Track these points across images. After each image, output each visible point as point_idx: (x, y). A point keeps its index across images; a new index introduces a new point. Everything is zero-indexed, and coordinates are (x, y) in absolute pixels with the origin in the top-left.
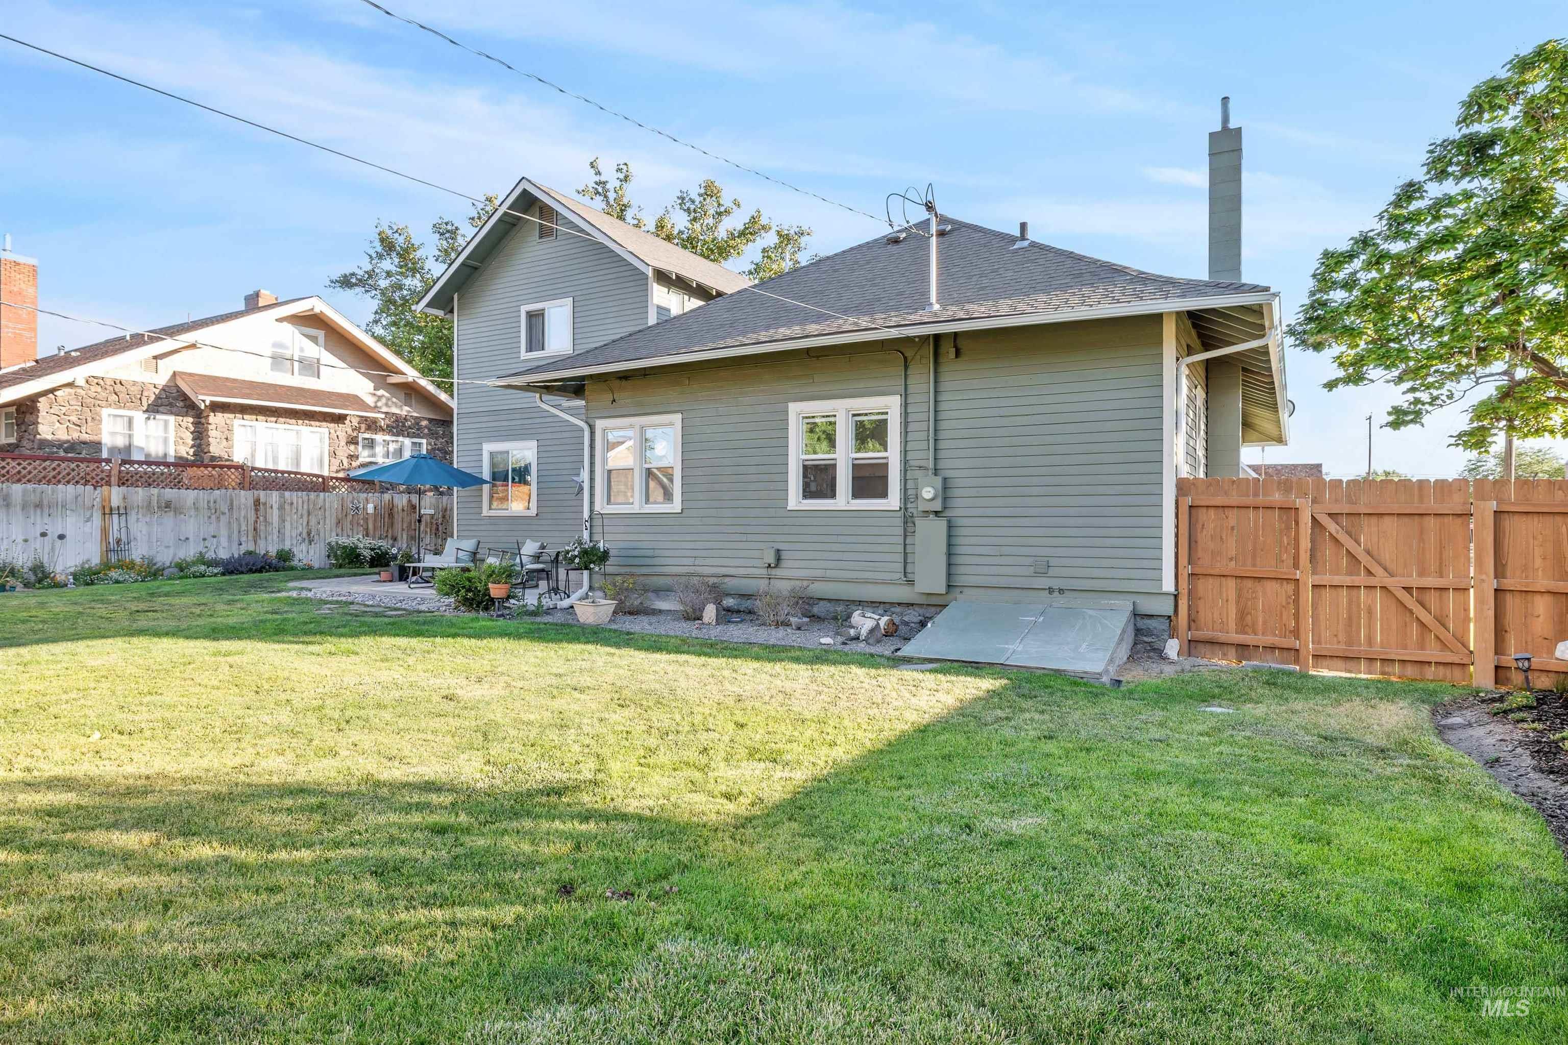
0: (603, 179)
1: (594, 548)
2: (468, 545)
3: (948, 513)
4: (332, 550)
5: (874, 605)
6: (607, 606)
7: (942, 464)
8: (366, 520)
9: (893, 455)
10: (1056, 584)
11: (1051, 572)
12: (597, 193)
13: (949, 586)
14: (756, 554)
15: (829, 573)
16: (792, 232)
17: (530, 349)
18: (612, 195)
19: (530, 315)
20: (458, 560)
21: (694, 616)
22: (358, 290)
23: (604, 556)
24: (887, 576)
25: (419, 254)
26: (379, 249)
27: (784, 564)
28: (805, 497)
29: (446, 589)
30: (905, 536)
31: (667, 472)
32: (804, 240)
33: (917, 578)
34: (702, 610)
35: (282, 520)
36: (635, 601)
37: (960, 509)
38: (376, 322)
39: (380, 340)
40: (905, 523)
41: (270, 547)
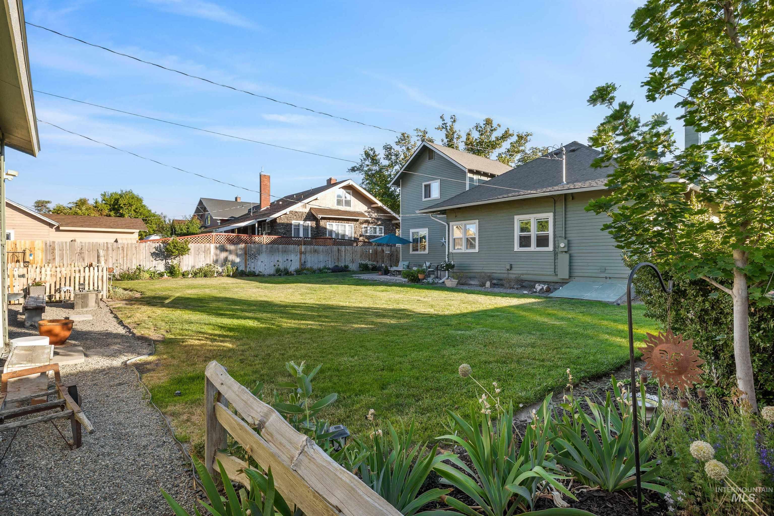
0: (445, 122)
1: (450, 264)
2: (406, 263)
3: (570, 252)
4: (361, 265)
5: (544, 282)
6: (455, 282)
7: (568, 236)
8: (369, 255)
9: (550, 232)
10: (608, 275)
11: (607, 271)
12: (443, 128)
13: (570, 277)
14: (503, 266)
15: (529, 272)
16: (523, 135)
17: (425, 197)
18: (448, 128)
19: (426, 186)
20: (404, 268)
21: (483, 285)
22: (357, 172)
23: (453, 266)
24: (548, 273)
25: (378, 157)
26: (365, 157)
27: (513, 269)
28: (520, 247)
29: (406, 276)
30: (555, 260)
31: (474, 239)
32: (529, 138)
33: (558, 273)
34: (485, 283)
35: (345, 256)
36: (463, 281)
37: (574, 251)
38: (363, 183)
39: (365, 189)
40: (555, 255)
41: (342, 264)
